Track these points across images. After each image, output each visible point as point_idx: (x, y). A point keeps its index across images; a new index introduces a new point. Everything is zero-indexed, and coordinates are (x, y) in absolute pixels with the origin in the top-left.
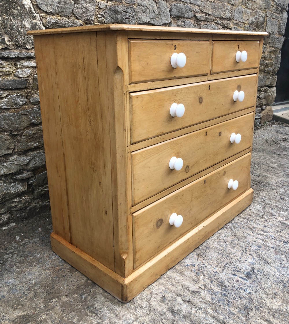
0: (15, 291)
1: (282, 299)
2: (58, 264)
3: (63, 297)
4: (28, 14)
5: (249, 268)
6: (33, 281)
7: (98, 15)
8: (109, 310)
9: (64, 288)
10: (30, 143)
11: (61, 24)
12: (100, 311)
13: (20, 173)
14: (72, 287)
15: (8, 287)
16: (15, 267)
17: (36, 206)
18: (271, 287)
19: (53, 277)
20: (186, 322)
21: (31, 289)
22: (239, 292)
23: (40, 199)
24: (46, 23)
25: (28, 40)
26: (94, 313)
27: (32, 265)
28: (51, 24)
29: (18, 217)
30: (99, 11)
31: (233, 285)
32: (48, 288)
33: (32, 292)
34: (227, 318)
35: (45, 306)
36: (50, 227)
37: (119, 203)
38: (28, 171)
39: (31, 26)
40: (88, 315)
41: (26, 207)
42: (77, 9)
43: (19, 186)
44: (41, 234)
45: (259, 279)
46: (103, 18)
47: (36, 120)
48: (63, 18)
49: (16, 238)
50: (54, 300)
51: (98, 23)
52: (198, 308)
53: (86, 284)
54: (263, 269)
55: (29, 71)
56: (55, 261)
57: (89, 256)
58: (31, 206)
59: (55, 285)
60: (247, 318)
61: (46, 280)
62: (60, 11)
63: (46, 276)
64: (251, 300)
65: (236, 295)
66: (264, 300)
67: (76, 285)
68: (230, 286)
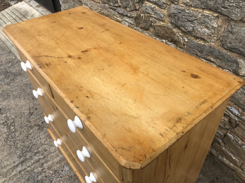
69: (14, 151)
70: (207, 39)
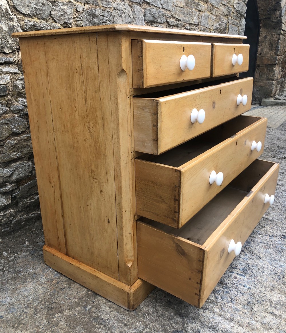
0: (13, 310)
1: (280, 290)
2: (53, 277)
3: (65, 311)
4: (5, 16)
5: (244, 264)
6: (31, 298)
7: (75, 18)
8: (117, 320)
9: (65, 302)
10: (12, 154)
11: (39, 27)
12: (108, 321)
13: (3, 186)
14: (73, 300)
15: (4, 306)
16: (8, 285)
17: (21, 219)
18: (267, 280)
19: (51, 291)
20: (196, 323)
21: (30, 306)
22: (239, 288)
23: (25, 212)
24: (23, 25)
25: (6, 44)
26: (101, 324)
27: (27, 281)
28: (29, 27)
29: (3, 232)
30: (77, 14)
31: (233, 282)
32: (48, 304)
33: (31, 309)
34: (234, 314)
35: (49, 322)
36: (37, 240)
37: (123, 210)
38: (11, 183)
39: (9, 28)
40: (96, 327)
41: (11, 221)
42: (55, 11)
43: (3, 199)
44: (30, 247)
45: (255, 274)
46: (81, 22)
47: (18, 129)
48: (41, 20)
49: (3, 254)
50: (57, 315)
51: (76, 26)
52: (204, 308)
53: (87, 295)
54: (256, 264)
55: (8, 77)
56: (50, 275)
57: (88, 267)
58: (16, 220)
59: (55, 299)
60: (252, 313)
61: (43, 295)
62: (38, 13)
63: (43, 291)
64: (252, 295)
65: (237, 291)
66: (264, 294)
67: (77, 297)
68: (230, 283)
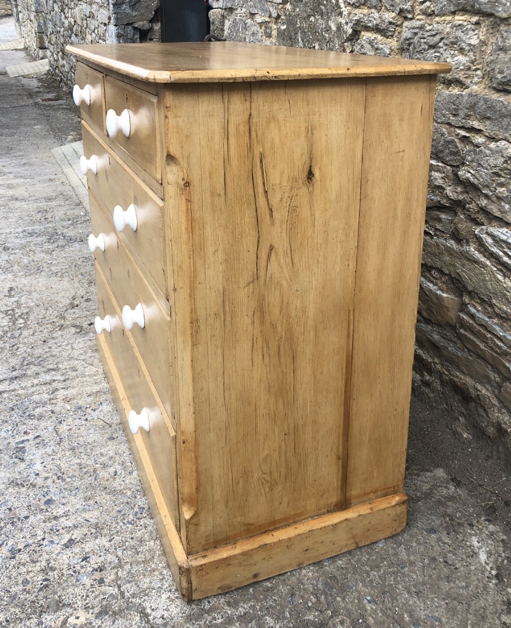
69: (4, 358)
70: (464, 80)
